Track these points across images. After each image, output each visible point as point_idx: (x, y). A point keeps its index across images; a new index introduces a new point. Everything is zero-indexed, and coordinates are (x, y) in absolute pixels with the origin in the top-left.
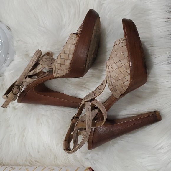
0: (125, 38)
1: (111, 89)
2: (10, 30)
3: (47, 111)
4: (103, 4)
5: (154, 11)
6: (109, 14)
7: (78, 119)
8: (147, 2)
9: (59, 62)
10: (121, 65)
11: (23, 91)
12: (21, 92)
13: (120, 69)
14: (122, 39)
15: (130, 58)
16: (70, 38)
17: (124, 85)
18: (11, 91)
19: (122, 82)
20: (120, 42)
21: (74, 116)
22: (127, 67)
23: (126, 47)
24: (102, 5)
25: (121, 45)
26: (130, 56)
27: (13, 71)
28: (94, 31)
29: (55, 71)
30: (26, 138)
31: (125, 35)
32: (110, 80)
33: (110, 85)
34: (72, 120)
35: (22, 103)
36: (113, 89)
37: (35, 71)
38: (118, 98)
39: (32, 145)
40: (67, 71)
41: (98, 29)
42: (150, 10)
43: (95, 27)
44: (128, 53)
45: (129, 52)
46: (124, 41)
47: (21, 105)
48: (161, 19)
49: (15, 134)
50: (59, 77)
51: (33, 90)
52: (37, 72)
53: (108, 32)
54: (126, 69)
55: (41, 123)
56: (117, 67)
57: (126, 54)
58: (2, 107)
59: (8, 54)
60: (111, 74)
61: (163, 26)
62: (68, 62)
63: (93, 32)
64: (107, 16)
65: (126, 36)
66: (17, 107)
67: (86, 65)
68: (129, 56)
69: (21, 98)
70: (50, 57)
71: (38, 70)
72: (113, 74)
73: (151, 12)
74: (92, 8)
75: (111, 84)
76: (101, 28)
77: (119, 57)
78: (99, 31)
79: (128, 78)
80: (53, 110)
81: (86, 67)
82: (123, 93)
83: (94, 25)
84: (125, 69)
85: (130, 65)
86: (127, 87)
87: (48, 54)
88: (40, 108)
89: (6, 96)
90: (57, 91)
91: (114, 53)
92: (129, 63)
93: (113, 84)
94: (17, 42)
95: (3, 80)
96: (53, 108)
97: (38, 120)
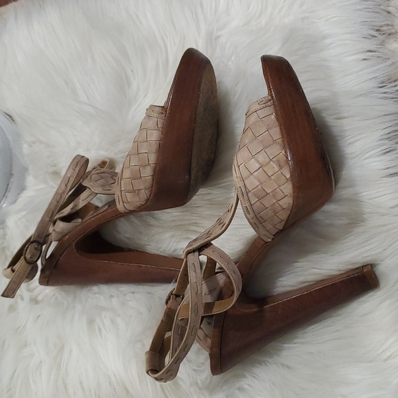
0: (270, 98)
1: (251, 221)
2: (13, 120)
3: (112, 296)
4: (218, 37)
5: (335, 39)
6: (233, 58)
7: (183, 299)
8: (317, 21)
9: (127, 174)
10: (268, 160)
11: (52, 255)
12: (47, 257)
13: (265, 169)
14: (264, 99)
15: (285, 142)
16: (148, 116)
17: (280, 208)
18: (22, 257)
19: (274, 201)
20: (259, 107)
21: (171, 293)
22: (283, 164)
23: (273, 117)
24: (216, 40)
25: (262, 113)
26: (285, 136)
27: (26, 212)
28: (201, 96)
29: (120, 197)
30: (66, 369)
31: (270, 89)
32: (245, 197)
33: (246, 211)
34: (167, 303)
35: (52, 285)
36: (255, 220)
37: (75, 206)
38: (270, 240)
39: (81, 383)
40: (148, 192)
41: (212, 93)
42: (324, 37)
43: (203, 86)
44: (281, 129)
45: (283, 127)
46: (269, 103)
47: (49, 290)
48: (354, 55)
49: (41, 362)
50: (131, 212)
51: (75, 250)
52: (80, 207)
53: (236, 97)
54: (281, 167)
55: (100, 329)
56: (257, 166)
57: (276, 133)
58: (3, 295)
59: (12, 174)
60: (247, 185)
61: (359, 71)
62: (148, 173)
63: (198, 96)
64: (230, 63)
65: (271, 92)
66: (40, 298)
67: (190, 176)
68: (283, 137)
69: (47, 273)
70: (108, 170)
71: (81, 201)
72: (252, 183)
73: (328, 41)
74: (194, 47)
75: (248, 208)
76: (218, 91)
77: (261, 142)
78: (216, 97)
79: (288, 189)
80: (125, 295)
81: (190, 178)
82: (280, 227)
83: (201, 82)
84: (276, 169)
85: (287, 158)
86: (289, 212)
87: (103, 164)
88: (95, 293)
89: (10, 269)
90: (131, 247)
91: (249, 133)
92: (286, 152)
93: (255, 207)
94: (31, 146)
95: (5, 238)
96: (125, 288)
97: (91, 322)
